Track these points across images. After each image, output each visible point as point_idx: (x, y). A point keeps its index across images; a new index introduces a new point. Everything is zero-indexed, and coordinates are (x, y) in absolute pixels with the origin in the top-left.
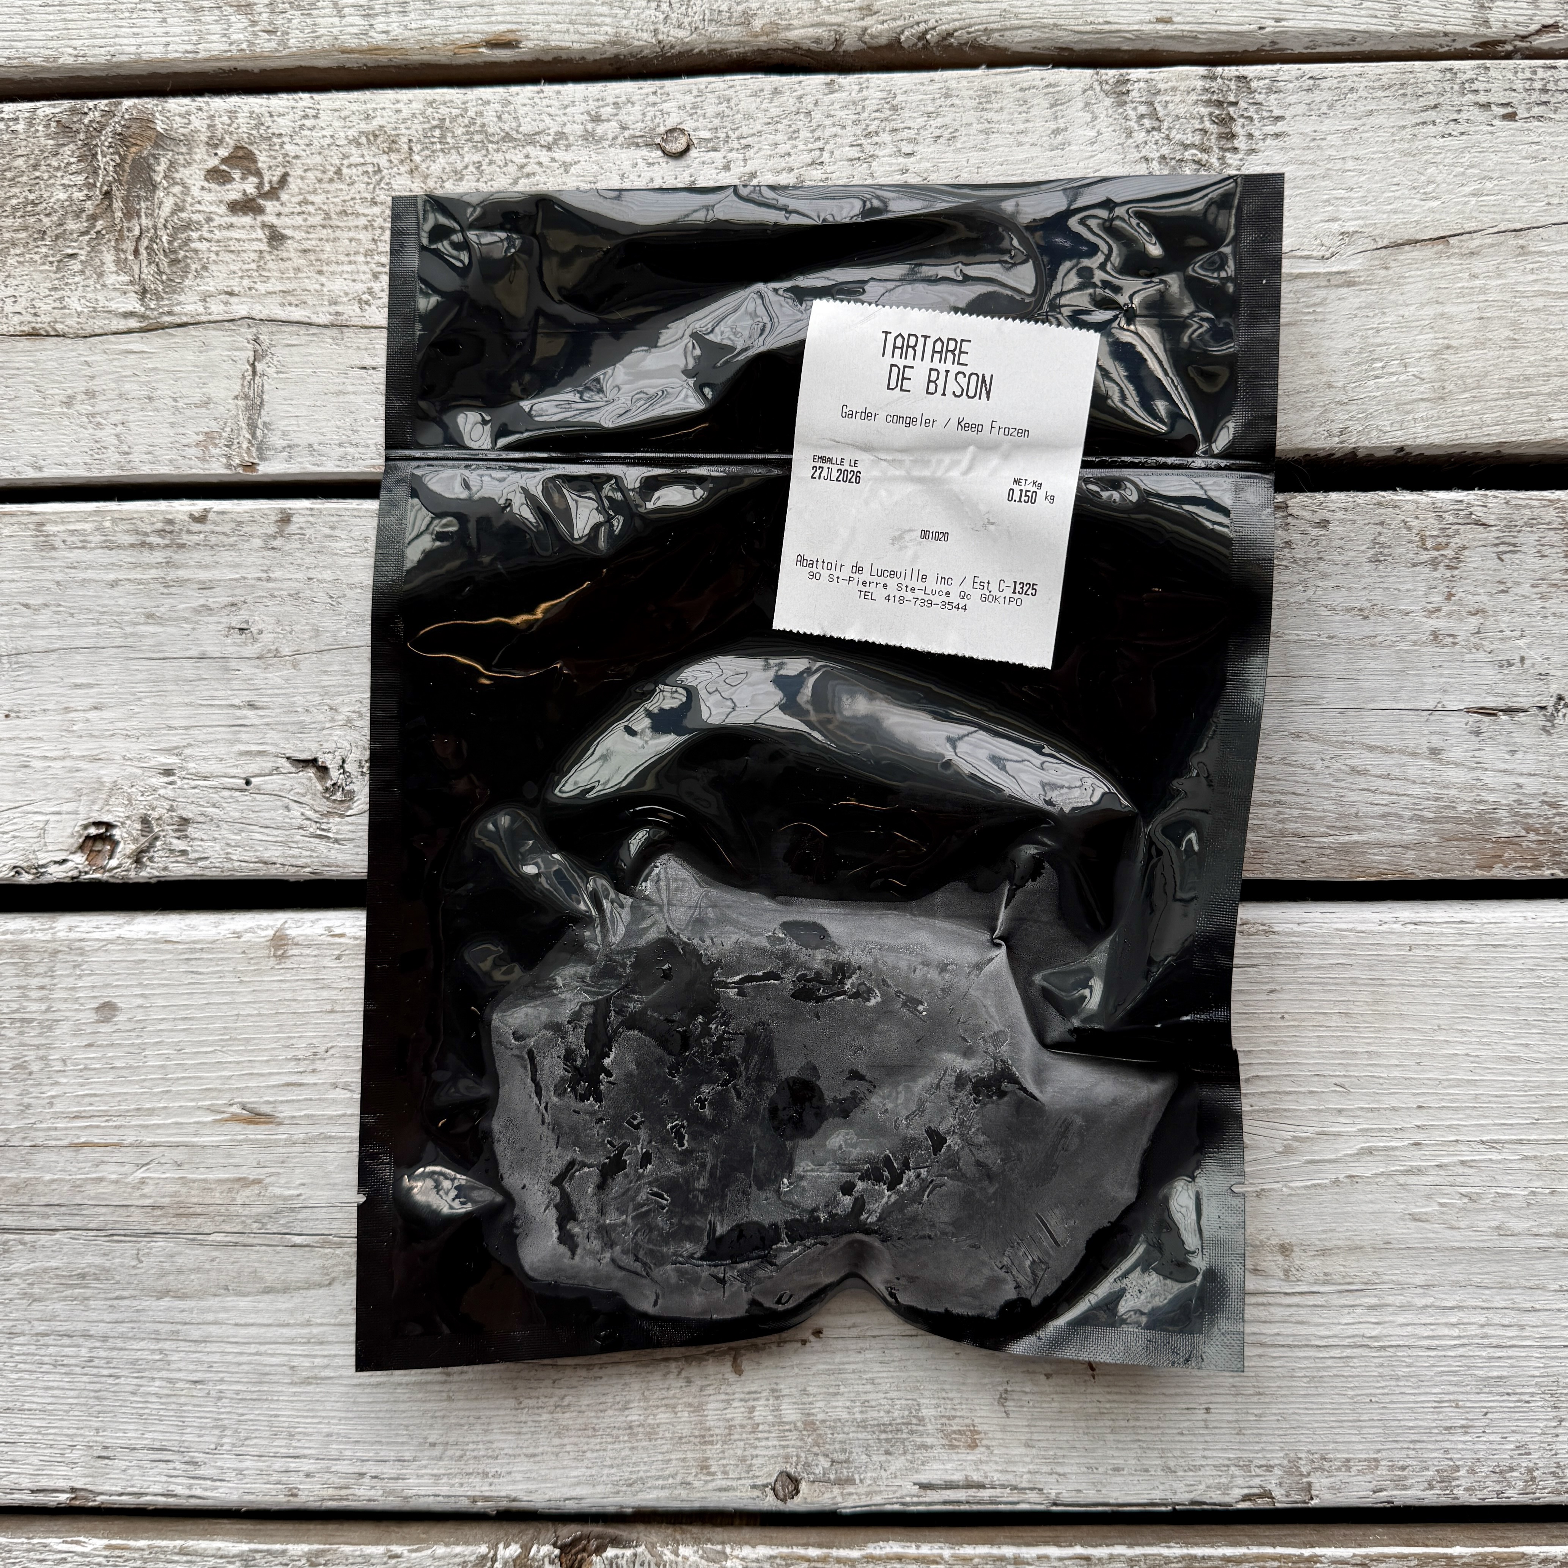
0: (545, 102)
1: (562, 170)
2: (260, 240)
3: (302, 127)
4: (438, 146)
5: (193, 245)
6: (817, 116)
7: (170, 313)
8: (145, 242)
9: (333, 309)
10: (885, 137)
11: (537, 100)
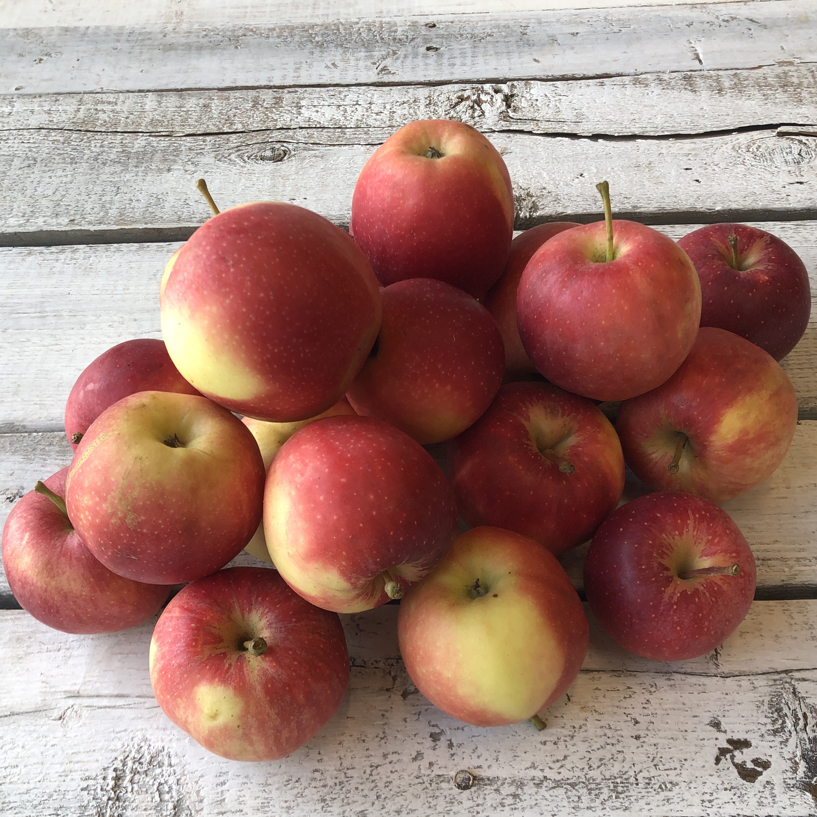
0: (549, 808)
1: (536, 765)
2: (726, 723)
3: (712, 794)
4: (619, 780)
5: (769, 721)
6: (372, 796)
7: (775, 680)
8: (801, 723)
9: (672, 682)
10: (330, 782)
11: (555, 809)
